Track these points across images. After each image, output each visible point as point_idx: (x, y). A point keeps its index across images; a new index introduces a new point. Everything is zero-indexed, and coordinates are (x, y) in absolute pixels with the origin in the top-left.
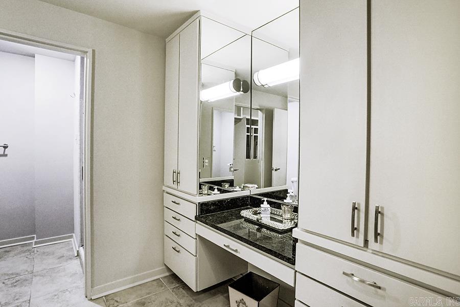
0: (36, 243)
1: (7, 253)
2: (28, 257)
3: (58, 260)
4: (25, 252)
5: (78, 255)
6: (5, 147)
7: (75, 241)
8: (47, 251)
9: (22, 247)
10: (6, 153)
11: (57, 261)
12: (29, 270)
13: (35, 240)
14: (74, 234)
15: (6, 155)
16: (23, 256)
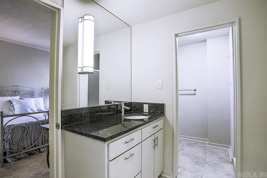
0: (208, 144)
1: (195, 144)
2: (204, 150)
3: (220, 160)
4: (202, 147)
5: (232, 162)
6: (195, 90)
7: (231, 151)
8: (214, 151)
9: (201, 143)
10: (195, 93)
11: (218, 160)
12: (204, 158)
13: (208, 142)
14: (230, 146)
15: (195, 95)
16: (202, 149)
